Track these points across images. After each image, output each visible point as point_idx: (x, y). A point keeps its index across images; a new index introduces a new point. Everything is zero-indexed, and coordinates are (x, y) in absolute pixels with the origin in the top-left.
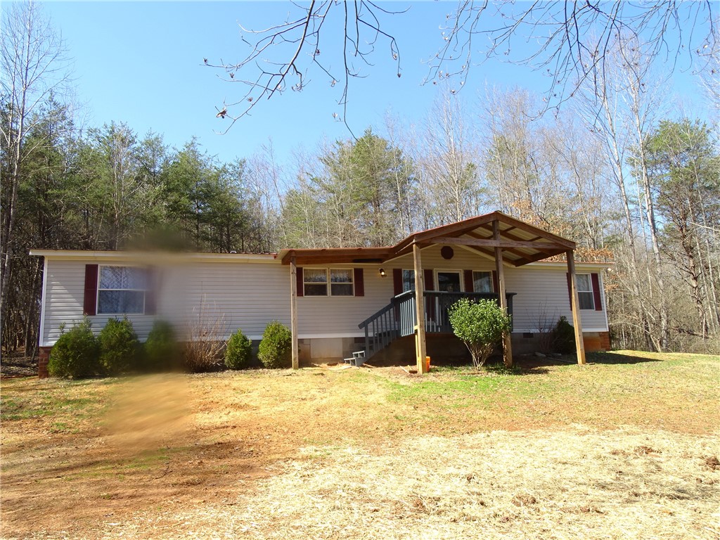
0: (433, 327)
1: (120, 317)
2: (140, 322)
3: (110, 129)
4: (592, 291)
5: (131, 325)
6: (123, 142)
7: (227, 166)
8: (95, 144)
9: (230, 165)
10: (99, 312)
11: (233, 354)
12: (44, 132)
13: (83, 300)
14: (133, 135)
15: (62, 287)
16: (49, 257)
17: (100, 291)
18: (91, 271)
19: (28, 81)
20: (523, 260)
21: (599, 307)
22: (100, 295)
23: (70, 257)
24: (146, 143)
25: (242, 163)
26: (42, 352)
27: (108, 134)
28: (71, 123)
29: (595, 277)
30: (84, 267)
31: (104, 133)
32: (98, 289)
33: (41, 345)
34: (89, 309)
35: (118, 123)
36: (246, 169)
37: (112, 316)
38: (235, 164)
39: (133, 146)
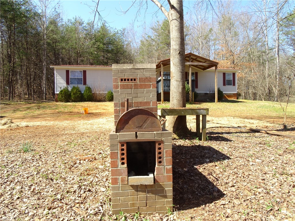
0: (167, 90)
1: (76, 86)
2: (82, 87)
3: (75, 19)
4: (232, 79)
5: (79, 88)
6: (80, 24)
7: (119, 31)
8: (70, 24)
9: (120, 30)
10: (71, 84)
11: (108, 97)
12: (53, 22)
13: (66, 80)
14: (83, 21)
15: (60, 77)
16: (56, 68)
17: (70, 78)
18: (67, 72)
19: (46, 5)
20: (204, 68)
21: (234, 85)
22: (70, 79)
23: (61, 68)
24: (88, 24)
25: (124, 30)
26: (56, 95)
27: (74, 21)
28: (62, 19)
29: (234, 74)
30: (66, 71)
31: (73, 21)
32: (70, 77)
33: (55, 93)
34: (68, 83)
35: (77, 17)
36: (126, 32)
37: (74, 85)
38: (122, 30)
39: (83, 25)
